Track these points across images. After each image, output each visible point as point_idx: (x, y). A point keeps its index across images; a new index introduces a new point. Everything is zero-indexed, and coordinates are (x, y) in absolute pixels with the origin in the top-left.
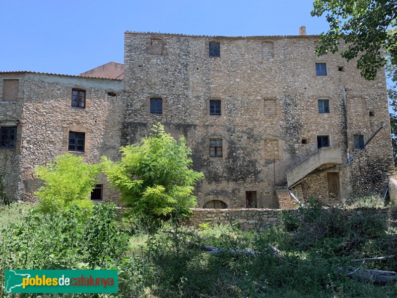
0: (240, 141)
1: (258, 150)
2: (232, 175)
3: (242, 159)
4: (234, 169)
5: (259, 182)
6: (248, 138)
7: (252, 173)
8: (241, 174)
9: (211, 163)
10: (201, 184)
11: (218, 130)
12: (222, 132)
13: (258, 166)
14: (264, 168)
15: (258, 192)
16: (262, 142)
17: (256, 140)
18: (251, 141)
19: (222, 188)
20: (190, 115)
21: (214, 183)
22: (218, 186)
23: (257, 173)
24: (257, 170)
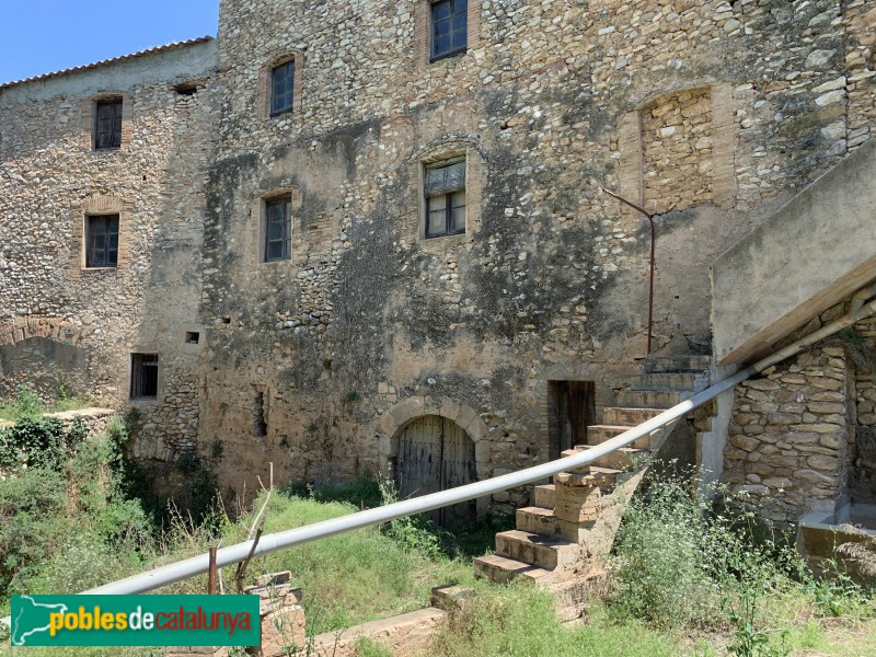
0: (532, 144)
1: (610, 168)
2: (493, 308)
3: (536, 228)
4: (501, 280)
5: (605, 338)
6: (566, 120)
7: (577, 289)
8: (526, 301)
9: (423, 263)
10: (387, 349)
11: (452, 120)
12: (465, 121)
13: (603, 251)
14: (630, 262)
15: (598, 387)
16: (630, 123)
17: (598, 122)
18: (577, 130)
19: (458, 367)
20: (364, 84)
21: (428, 344)
22: (441, 358)
23: (596, 289)
24: (599, 274)
